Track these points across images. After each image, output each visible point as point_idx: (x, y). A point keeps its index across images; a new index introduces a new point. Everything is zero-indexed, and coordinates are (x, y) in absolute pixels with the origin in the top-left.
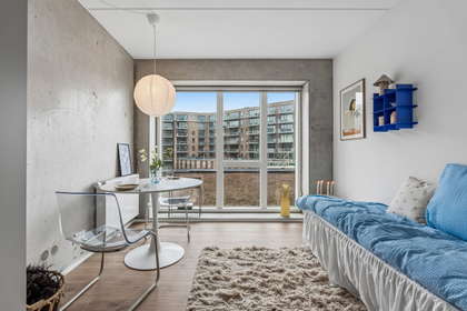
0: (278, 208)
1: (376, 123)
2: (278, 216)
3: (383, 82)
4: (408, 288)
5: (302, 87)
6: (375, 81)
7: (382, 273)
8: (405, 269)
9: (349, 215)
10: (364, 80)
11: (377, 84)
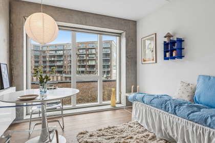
0: (109, 102)
1: (165, 56)
2: (109, 107)
3: (168, 36)
4: (211, 133)
5: (121, 34)
6: (165, 35)
7: (195, 128)
8: (210, 124)
9: (168, 102)
10: (156, 34)
11: (165, 37)
